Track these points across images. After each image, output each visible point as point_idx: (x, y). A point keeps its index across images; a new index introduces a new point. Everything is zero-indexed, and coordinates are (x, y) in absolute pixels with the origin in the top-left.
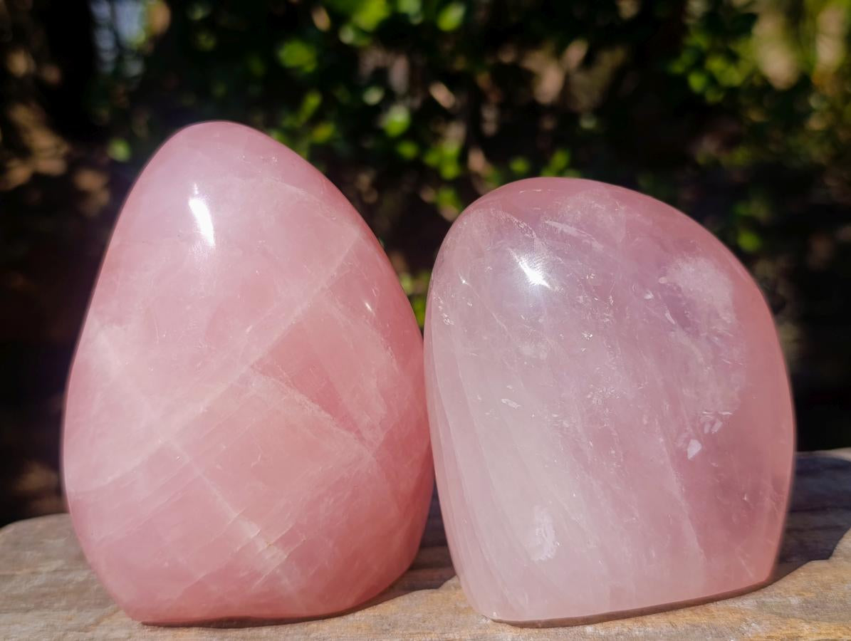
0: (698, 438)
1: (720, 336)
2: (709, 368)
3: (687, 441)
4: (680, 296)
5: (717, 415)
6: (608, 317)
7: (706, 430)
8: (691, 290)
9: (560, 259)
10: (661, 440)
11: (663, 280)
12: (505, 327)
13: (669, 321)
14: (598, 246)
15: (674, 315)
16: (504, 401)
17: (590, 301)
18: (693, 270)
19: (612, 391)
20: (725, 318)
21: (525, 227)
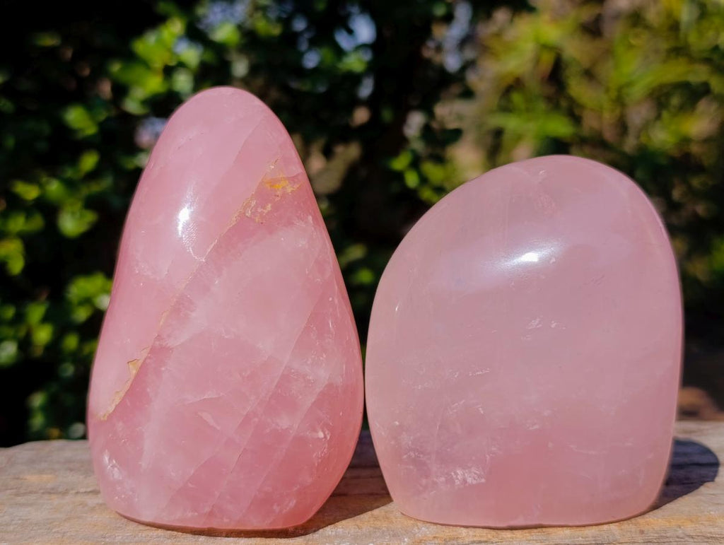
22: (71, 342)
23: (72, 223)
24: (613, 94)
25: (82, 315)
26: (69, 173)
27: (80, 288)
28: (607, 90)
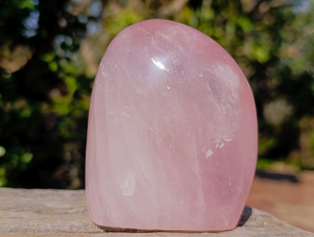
0: (212, 150)
1: (230, 104)
2: (223, 117)
3: (207, 150)
4: (215, 79)
5: (223, 140)
6: (180, 80)
7: (217, 146)
8: (221, 77)
9: (162, 50)
10: (195, 145)
11: (208, 70)
12: (130, 78)
13: (208, 90)
14: (181, 49)
15: (211, 87)
16: (123, 113)
17: (173, 71)
18: (223, 69)
19: (176, 116)
20: (234, 95)
21: (148, 34)
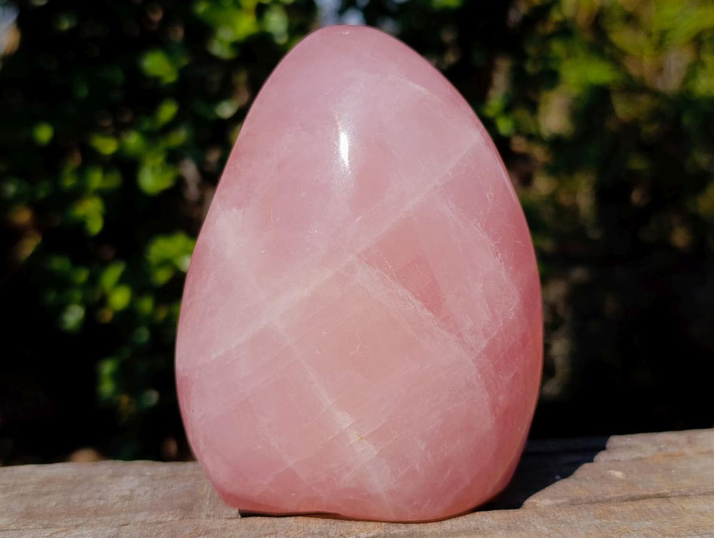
22: (147, 305)
23: (152, 180)
24: (656, 38)
25: (162, 276)
26: (147, 125)
27: (161, 248)
28: (650, 35)
